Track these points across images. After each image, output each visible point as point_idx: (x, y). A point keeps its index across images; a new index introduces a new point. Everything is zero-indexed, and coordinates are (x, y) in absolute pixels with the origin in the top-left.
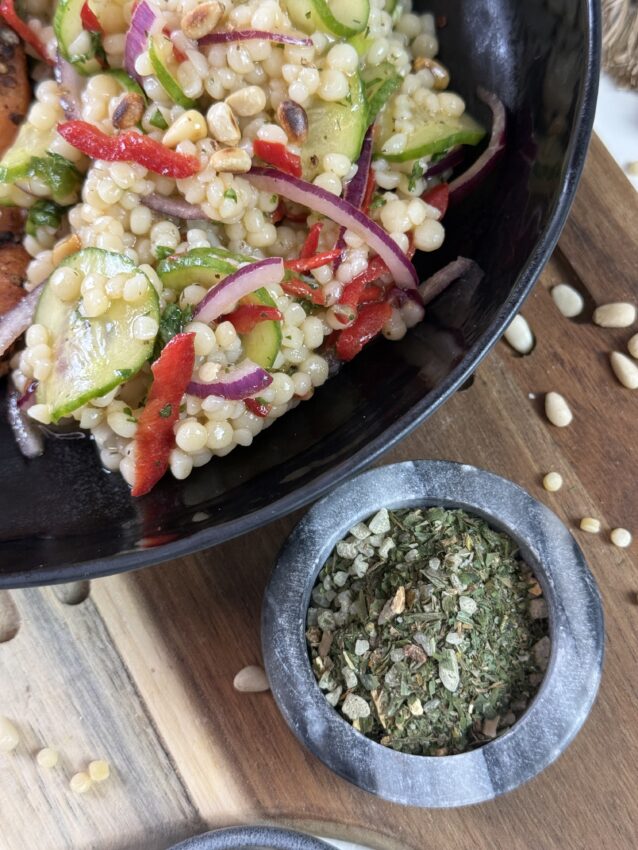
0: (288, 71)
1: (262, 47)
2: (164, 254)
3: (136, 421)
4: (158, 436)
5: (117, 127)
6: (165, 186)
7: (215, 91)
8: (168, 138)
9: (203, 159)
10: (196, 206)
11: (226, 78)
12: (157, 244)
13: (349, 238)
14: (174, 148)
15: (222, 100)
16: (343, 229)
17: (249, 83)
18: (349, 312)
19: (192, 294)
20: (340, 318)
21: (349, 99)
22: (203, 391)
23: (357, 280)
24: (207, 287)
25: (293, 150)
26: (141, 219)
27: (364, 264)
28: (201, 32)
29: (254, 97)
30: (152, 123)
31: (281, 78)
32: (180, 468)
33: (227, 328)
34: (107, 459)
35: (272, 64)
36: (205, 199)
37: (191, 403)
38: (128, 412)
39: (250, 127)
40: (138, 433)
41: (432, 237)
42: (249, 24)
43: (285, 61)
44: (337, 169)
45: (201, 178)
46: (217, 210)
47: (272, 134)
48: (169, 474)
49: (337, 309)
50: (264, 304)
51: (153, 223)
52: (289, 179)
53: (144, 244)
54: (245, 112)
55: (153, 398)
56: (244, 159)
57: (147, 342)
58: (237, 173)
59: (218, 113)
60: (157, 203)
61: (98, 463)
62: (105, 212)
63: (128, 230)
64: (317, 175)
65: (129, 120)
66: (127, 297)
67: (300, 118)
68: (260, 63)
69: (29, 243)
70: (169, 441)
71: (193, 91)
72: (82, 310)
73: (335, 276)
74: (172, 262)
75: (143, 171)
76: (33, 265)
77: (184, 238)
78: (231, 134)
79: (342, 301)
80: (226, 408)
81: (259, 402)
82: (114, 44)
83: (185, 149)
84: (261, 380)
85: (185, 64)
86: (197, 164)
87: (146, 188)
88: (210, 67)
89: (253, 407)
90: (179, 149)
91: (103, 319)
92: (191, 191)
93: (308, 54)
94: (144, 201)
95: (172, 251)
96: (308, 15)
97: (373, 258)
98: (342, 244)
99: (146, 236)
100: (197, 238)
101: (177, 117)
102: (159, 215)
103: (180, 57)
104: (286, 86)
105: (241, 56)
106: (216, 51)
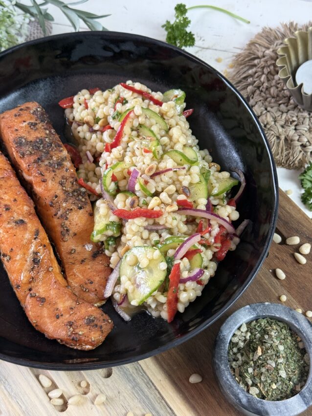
0: (181, 178)
1: (171, 173)
2: (157, 243)
3: (166, 296)
4: (174, 300)
5: (132, 208)
6: (151, 221)
7: (160, 190)
8: (150, 207)
9: (163, 210)
10: (164, 225)
11: (162, 185)
12: (154, 240)
13: (212, 222)
14: (153, 209)
15: (162, 191)
16: (209, 220)
17: (170, 185)
18: (219, 245)
19: (171, 252)
20: (216, 247)
21: (201, 181)
22: (184, 281)
23: (218, 235)
24: (175, 249)
25: (189, 200)
26: (146, 234)
27: (219, 229)
28: (151, 173)
29: (172, 188)
30: (143, 204)
31: (178, 180)
32: (181, 308)
33: (185, 260)
34: (155, 314)
35: (175, 177)
36: (166, 222)
37: (181, 286)
38: (162, 294)
39: (173, 197)
40: (167, 300)
41: (235, 216)
42: (166, 167)
43: (178, 175)
44: (202, 203)
45: (164, 216)
46: (171, 224)
47: (182, 197)
48: (178, 312)
49: (215, 245)
50: (194, 249)
51: (149, 234)
52: (190, 209)
53: (148, 242)
54: (171, 193)
55: (171, 287)
56: (176, 207)
57: (164, 270)
58: (174, 212)
59: (164, 196)
60: (149, 228)
61: (151, 316)
62: (134, 235)
63: (142, 238)
64: (197, 206)
65: (136, 205)
66: (155, 258)
67: (187, 190)
68: (171, 178)
69: (107, 252)
70: (177, 300)
71: (153, 191)
72: (140, 266)
73: (210, 235)
74: (161, 244)
75: (145, 219)
76: (112, 258)
77: (160, 236)
78: (169, 201)
79: (215, 242)
80: (192, 285)
81: (201, 280)
82: (122, 184)
83: (157, 209)
84: (201, 272)
85: (149, 184)
86: (162, 212)
87: (146, 224)
88: (156, 183)
89: (199, 282)
90: (155, 209)
91: (148, 267)
92: (161, 221)
93: (184, 172)
94: (145, 228)
95: (159, 241)
96: (181, 160)
97: (221, 226)
98: (210, 225)
99: (148, 239)
100: (165, 235)
101: (150, 201)
102: (151, 231)
103: (146, 182)
104: (181, 183)
105: (166, 178)
106: (157, 178)
